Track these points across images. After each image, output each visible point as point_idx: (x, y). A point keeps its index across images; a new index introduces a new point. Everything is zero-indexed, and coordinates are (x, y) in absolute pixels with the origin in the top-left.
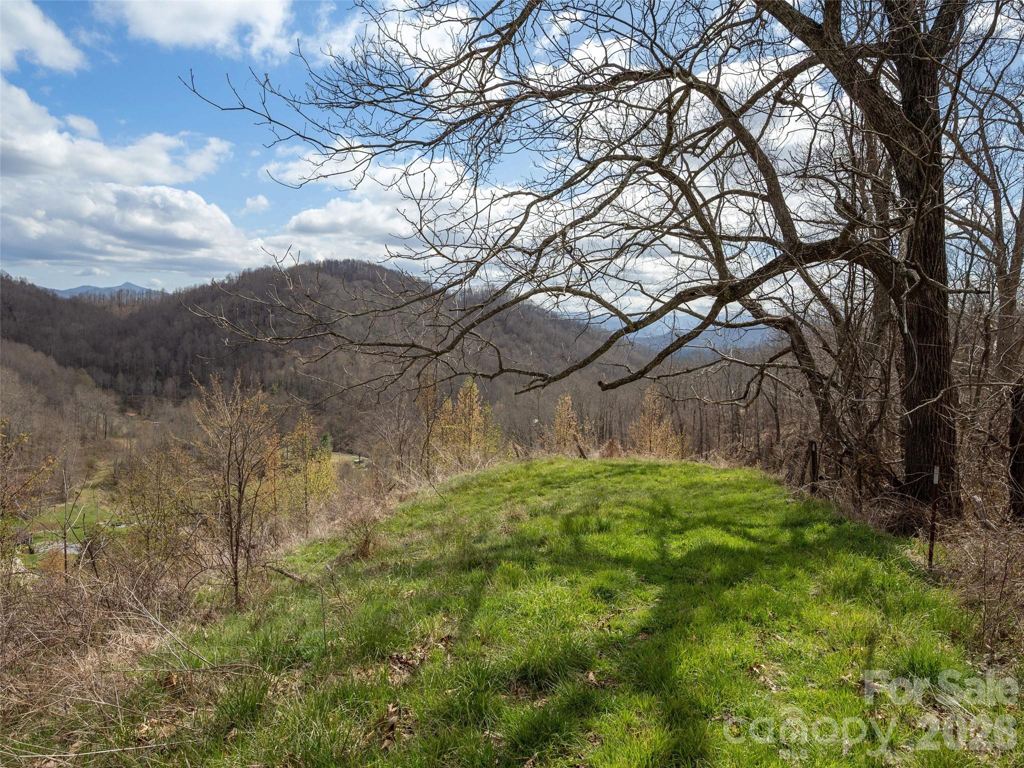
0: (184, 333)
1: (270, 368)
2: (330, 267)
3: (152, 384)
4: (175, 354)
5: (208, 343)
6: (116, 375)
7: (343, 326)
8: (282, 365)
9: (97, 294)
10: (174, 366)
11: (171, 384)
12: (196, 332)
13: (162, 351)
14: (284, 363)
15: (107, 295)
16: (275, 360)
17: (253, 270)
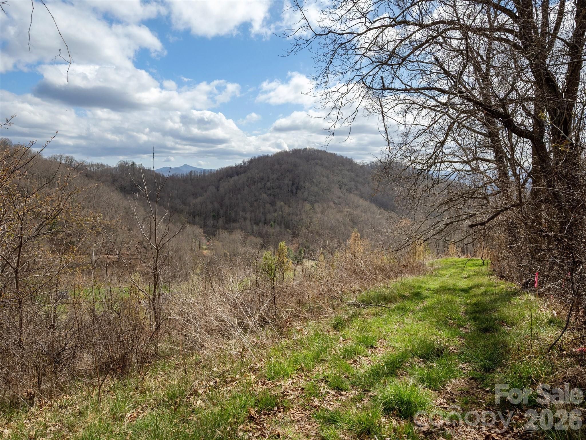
0: (225, 195)
1: (269, 212)
2: (296, 153)
3: (212, 222)
4: (221, 205)
5: (237, 199)
6: (194, 217)
7: (306, 188)
8: (275, 211)
9: (180, 174)
10: (222, 212)
11: (221, 222)
12: (231, 193)
13: (216, 204)
14: (276, 210)
15: (185, 174)
16: (271, 208)
17: (256, 157)
